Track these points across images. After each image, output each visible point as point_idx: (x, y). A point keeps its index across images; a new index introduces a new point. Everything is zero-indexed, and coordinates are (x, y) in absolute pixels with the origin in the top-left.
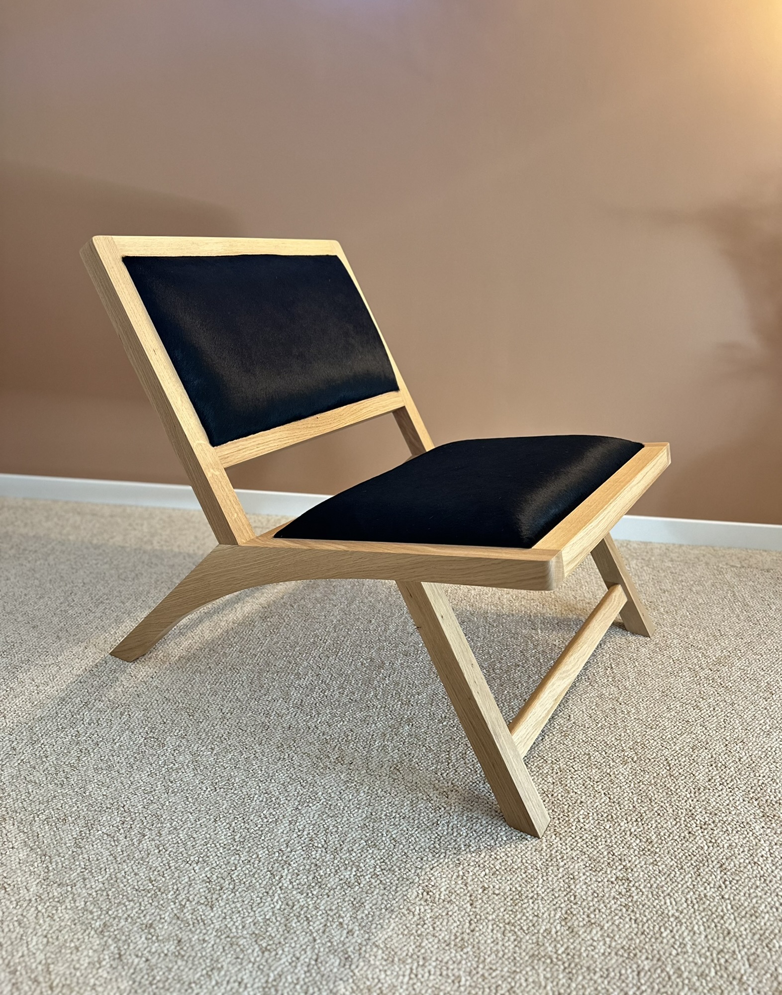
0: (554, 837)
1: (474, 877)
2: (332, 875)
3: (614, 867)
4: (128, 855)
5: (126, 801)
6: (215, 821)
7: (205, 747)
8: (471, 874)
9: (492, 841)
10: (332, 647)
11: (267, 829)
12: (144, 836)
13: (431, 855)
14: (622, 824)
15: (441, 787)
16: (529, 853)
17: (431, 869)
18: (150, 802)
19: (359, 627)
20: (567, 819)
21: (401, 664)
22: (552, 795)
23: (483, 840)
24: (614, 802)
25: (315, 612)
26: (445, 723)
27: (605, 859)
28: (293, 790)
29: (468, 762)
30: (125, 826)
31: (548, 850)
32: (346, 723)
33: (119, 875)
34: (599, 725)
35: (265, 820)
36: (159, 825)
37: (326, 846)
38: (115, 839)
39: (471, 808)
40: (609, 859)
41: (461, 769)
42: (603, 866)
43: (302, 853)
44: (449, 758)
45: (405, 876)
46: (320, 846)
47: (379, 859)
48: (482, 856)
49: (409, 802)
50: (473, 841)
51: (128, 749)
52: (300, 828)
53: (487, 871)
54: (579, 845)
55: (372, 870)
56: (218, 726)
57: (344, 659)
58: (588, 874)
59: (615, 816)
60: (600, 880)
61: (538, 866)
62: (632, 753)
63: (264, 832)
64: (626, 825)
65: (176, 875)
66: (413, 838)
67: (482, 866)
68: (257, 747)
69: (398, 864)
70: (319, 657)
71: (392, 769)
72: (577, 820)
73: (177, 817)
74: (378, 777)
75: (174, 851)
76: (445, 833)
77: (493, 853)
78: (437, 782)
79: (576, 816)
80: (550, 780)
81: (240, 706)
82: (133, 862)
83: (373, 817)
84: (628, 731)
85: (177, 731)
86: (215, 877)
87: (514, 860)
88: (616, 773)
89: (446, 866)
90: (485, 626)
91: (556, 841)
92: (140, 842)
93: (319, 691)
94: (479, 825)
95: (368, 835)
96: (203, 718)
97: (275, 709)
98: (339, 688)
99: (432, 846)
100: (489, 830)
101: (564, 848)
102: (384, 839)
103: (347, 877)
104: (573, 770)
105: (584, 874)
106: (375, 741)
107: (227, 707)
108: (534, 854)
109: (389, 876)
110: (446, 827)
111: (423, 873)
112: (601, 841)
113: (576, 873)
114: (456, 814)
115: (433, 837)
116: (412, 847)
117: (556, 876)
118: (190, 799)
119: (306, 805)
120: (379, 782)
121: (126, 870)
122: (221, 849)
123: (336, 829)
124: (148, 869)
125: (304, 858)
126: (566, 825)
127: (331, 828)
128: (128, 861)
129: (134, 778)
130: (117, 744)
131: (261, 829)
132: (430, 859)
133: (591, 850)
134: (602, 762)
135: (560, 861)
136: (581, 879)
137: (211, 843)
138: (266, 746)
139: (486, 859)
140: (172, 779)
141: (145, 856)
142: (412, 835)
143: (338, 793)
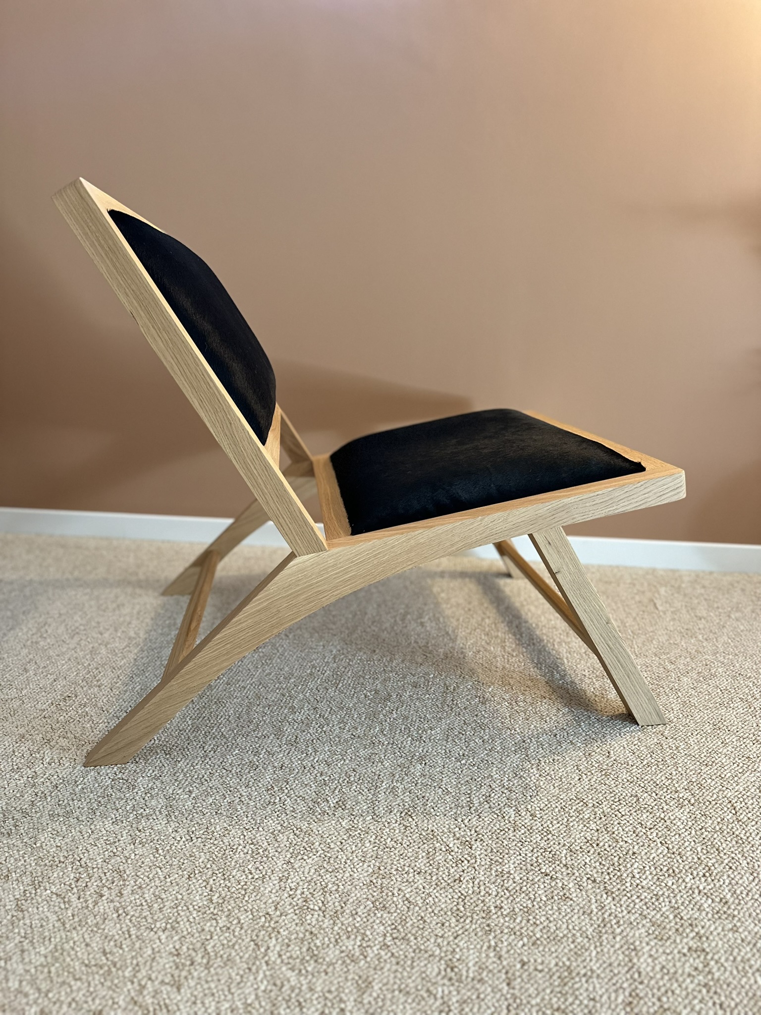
0: (605, 896)
1: (509, 948)
2: (331, 945)
3: (685, 935)
4: (80, 921)
5: (84, 853)
6: (189, 877)
7: (182, 790)
8: (505, 944)
9: (529, 902)
10: (331, 679)
11: (252, 887)
12: (102, 896)
13: (454, 920)
14: (687, 880)
15: (463, 836)
16: (576, 916)
17: (455, 938)
18: (112, 854)
19: (361, 656)
20: (619, 874)
21: (410, 696)
22: (598, 845)
23: (518, 900)
24: (673, 853)
25: (312, 641)
26: (463, 762)
27: (672, 924)
28: (285, 839)
29: (493, 806)
30: (79, 883)
31: (600, 913)
32: (347, 761)
33: (66, 946)
34: (645, 763)
35: (250, 876)
36: (121, 883)
37: (323, 908)
38: (66, 900)
39: (500, 860)
40: (676, 924)
41: (486, 815)
42: (670, 933)
43: (295, 917)
44: (471, 802)
45: (422, 947)
46: (317, 908)
47: (389, 925)
48: (518, 921)
49: (424, 854)
50: (506, 902)
51: (92, 792)
52: (292, 885)
53: (525, 940)
54: (637, 906)
55: (381, 939)
56: (198, 766)
57: (345, 691)
58: (652, 943)
59: (677, 871)
60: (668, 951)
61: (589, 933)
62: (687, 795)
63: (248, 891)
64: (692, 881)
65: (137, 945)
66: (430, 899)
67: (518, 933)
68: (244, 791)
69: (414, 932)
70: (317, 689)
71: (403, 815)
72: (631, 875)
73: (143, 874)
74: (386, 824)
75: (137, 915)
76: (470, 892)
77: (531, 917)
78: (457, 829)
79: (630, 870)
80: (593, 826)
81: (225, 743)
82: (84, 929)
83: (381, 872)
84: (680, 769)
85: (151, 771)
86: (184, 948)
87: (558, 926)
88: (672, 818)
89: (473, 934)
90: (503, 656)
91: (608, 901)
92: (96, 903)
93: (317, 726)
94: (511, 882)
95: (375, 894)
96: (181, 756)
97: (266, 747)
98: (339, 723)
99: (455, 908)
100: (525, 888)
101: (619, 910)
102: (395, 899)
103: (350, 948)
104: (619, 815)
105: (648, 944)
106: (383, 782)
107: (210, 745)
108: (582, 917)
109: (403, 947)
110: (471, 884)
111: (445, 943)
112: (664, 901)
113: (637, 943)
114: (483, 868)
115: (456, 897)
116: (430, 910)
117: (613, 946)
118: (160, 851)
119: (300, 857)
120: (388, 830)
121: (76, 939)
122: (195, 912)
123: (336, 887)
124: (103, 937)
125: (297, 924)
126: (618, 881)
127: (330, 886)
128: (79, 928)
129: (95, 826)
130: (80, 787)
131: (245, 887)
132: (453, 925)
133: (653, 913)
134: (653, 805)
135: (615, 926)
136: (645, 950)
137: (182, 905)
138: (254, 789)
139: (523, 924)
140: (141, 828)
141: (101, 922)
142: (429, 895)
143: (339, 843)
